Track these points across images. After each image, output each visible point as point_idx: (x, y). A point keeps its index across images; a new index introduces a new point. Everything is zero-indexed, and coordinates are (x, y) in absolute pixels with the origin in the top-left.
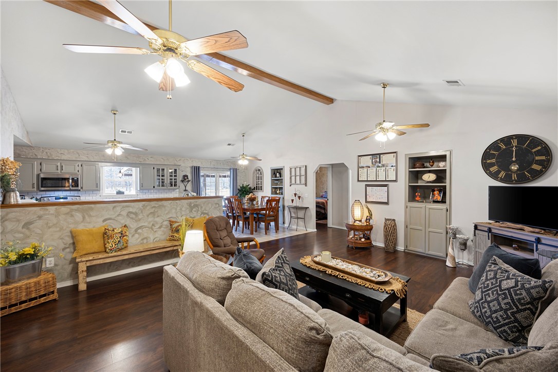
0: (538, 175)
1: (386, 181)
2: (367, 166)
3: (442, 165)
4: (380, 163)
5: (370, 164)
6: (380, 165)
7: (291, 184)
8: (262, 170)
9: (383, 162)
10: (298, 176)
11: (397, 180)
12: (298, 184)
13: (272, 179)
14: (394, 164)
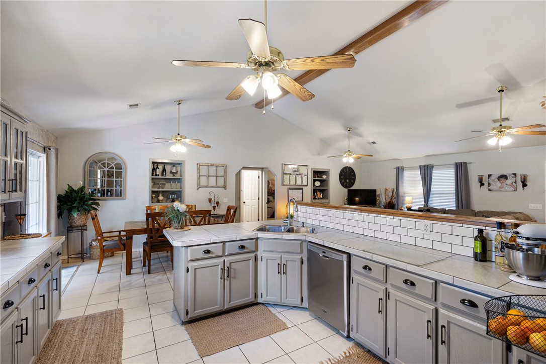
0: (351, 187)
1: (301, 185)
2: (289, 173)
3: (324, 177)
5: (291, 172)
6: (298, 173)
7: (199, 187)
8: (123, 161)
9: (300, 172)
10: (213, 176)
11: (307, 185)
12: (213, 187)
13: (152, 178)
14: (306, 174)
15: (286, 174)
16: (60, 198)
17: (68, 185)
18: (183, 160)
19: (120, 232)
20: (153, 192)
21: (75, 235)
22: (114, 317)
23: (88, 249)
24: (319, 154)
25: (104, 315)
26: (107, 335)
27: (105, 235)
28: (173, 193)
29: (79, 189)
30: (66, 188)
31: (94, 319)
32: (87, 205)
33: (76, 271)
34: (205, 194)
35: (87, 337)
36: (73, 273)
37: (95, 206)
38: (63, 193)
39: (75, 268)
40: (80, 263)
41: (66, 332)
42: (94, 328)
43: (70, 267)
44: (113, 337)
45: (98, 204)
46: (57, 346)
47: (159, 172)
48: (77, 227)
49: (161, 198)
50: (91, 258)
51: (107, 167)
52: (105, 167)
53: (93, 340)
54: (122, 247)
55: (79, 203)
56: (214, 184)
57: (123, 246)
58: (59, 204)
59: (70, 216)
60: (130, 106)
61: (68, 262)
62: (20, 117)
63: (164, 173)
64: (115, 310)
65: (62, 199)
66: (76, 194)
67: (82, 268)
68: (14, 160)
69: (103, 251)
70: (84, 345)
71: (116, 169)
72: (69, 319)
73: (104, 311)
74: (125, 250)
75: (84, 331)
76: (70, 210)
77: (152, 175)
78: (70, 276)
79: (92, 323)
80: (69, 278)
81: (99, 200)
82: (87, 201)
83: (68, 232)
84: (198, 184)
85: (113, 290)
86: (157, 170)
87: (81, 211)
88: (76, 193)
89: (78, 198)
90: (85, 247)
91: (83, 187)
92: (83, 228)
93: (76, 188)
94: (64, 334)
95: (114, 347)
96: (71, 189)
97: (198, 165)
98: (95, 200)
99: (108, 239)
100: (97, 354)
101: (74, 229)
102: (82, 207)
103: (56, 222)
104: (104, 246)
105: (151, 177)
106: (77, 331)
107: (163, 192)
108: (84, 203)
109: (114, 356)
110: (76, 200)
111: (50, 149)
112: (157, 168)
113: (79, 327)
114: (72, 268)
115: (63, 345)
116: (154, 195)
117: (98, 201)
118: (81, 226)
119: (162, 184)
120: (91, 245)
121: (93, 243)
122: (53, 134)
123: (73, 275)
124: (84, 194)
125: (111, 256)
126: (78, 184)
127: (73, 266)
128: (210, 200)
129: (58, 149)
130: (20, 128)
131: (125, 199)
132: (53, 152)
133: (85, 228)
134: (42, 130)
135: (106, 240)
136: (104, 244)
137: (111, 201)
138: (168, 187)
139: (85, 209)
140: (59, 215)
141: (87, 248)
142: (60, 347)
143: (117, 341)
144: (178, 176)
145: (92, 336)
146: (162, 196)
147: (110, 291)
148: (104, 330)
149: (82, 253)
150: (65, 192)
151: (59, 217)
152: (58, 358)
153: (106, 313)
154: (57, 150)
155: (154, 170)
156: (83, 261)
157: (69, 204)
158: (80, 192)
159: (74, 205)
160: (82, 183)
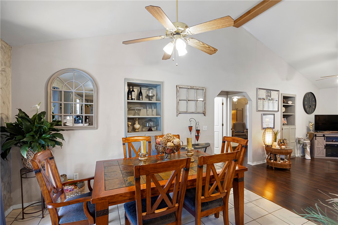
0: (313, 112)
1: (273, 111)
2: (263, 99)
3: (290, 103)
4: (270, 97)
5: (265, 97)
6: (270, 99)
7: (179, 113)
9: (272, 97)
10: (193, 100)
11: (278, 111)
12: (193, 113)
13: (128, 103)
14: (277, 100)
15: (260, 99)
17: (20, 110)
18: (162, 81)
20: (129, 119)
24: (287, 79)
28: (150, 120)
29: (36, 116)
32: (44, 139)
34: (185, 121)
40: (39, 220)
45: (61, 136)
47: (134, 95)
49: (137, 126)
51: (75, 88)
52: (73, 89)
55: (34, 136)
56: (193, 110)
61: (23, 218)
63: (141, 97)
66: (29, 123)
71: (85, 91)
76: (19, 147)
77: (128, 99)
81: (63, 130)
82: (44, 132)
83: (22, 178)
84: (177, 110)
86: (133, 93)
87: (35, 148)
89: (33, 130)
91: (44, 113)
97: (178, 88)
98: (58, 130)
101: (29, 173)
102: (37, 141)
105: (127, 101)
107: (139, 118)
108: (40, 135)
112: (133, 91)
116: (130, 123)
119: (138, 109)
124: (42, 123)
128: (190, 128)
131: (97, 129)
138: (144, 113)
144: (154, 101)
146: (139, 123)
155: (130, 92)
156: (43, 217)
158: (37, 120)
159: (25, 140)
160: (38, 107)
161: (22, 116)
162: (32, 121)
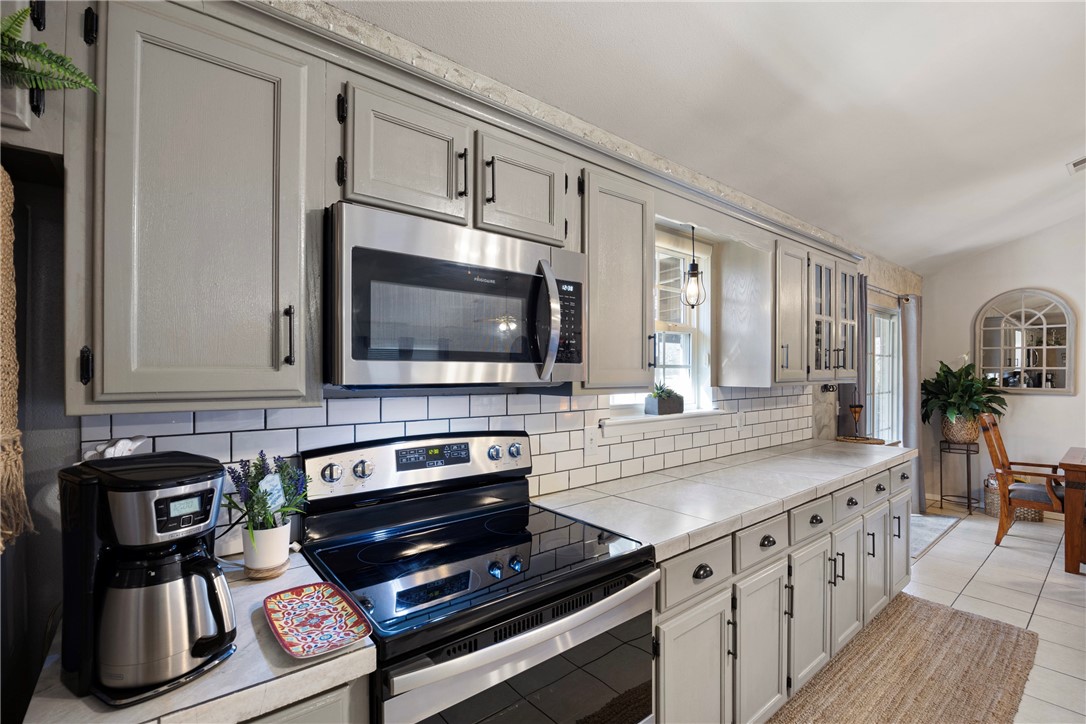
8: (1067, 302)
16: (925, 386)
17: (941, 362)
19: (1055, 469)
21: (956, 459)
22: (1014, 641)
23: (983, 493)
25: (992, 626)
26: (989, 665)
27: (1014, 468)
29: (961, 370)
30: (937, 368)
31: (969, 623)
32: (977, 402)
33: (953, 526)
35: (948, 645)
36: (946, 528)
37: (994, 405)
38: (931, 376)
39: (952, 521)
40: (963, 516)
41: (913, 618)
42: (964, 639)
43: (944, 516)
44: (1001, 675)
45: (1002, 402)
46: (896, 631)
48: (958, 443)
50: (986, 512)
51: (1026, 321)
52: (1021, 324)
53: (958, 657)
54: (1056, 503)
55: (962, 397)
57: (1058, 502)
58: (925, 397)
59: (945, 422)
60: (1075, 165)
61: (941, 508)
62: (850, 255)
64: (1019, 629)
65: (929, 388)
66: (954, 380)
67: (965, 524)
68: (842, 321)
69: (1009, 501)
70: (941, 657)
71: (1048, 324)
72: (924, 600)
73: (994, 619)
74: (1063, 512)
75: (946, 634)
76: (944, 410)
78: (941, 533)
79: (963, 628)
80: (937, 535)
81: (1005, 393)
82: (976, 394)
83: (941, 451)
85: (1023, 589)
87: (964, 413)
88: (955, 377)
89: (960, 389)
90: (974, 487)
91: (972, 366)
92: (970, 448)
93: (955, 369)
94: (910, 618)
95: (1000, 695)
96: (945, 369)
98: (996, 392)
99: (1022, 478)
100: (962, 686)
101: (952, 446)
102: (967, 404)
103: (918, 428)
104: (1010, 491)
106: (932, 626)
108: (971, 397)
109: (993, 710)
110: (956, 391)
111: (908, 300)
113: (937, 621)
114: (946, 519)
115: (906, 636)
117: (1002, 396)
118: (965, 443)
120: (987, 486)
121: (992, 481)
122: (913, 273)
123: (946, 533)
124: (972, 380)
125: (1034, 520)
126: (960, 359)
127: (949, 517)
129: (921, 298)
130: (850, 272)
131: (1075, 394)
132: (912, 303)
133: (973, 448)
134: (894, 270)
135: (1017, 481)
136: (1010, 488)
137: (1036, 397)
139: (974, 410)
140: (925, 417)
141: (979, 491)
142: (900, 635)
143: (1010, 688)
145: (958, 650)
147: (1017, 587)
148: (985, 652)
149: (969, 498)
150: (935, 376)
151: (924, 421)
152: (895, 649)
153: (996, 624)
154: (919, 300)
156: (970, 514)
157: (942, 397)
158: (964, 376)
159: (952, 400)
160: (967, 358)
161: (946, 371)
162: (957, 376)
